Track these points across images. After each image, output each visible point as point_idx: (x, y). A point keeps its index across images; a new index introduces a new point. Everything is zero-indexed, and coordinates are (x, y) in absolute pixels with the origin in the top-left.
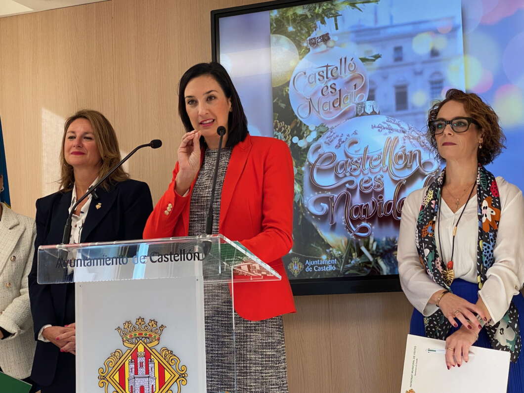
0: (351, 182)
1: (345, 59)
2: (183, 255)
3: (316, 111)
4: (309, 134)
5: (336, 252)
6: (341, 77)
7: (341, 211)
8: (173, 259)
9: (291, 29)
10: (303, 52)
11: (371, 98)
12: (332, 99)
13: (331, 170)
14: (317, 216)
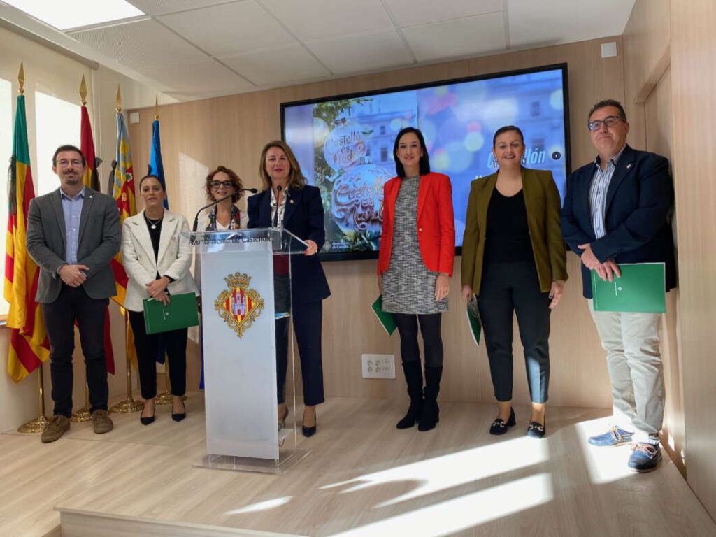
0: (357, 201)
1: (354, 132)
3: (338, 161)
4: (334, 174)
5: (349, 239)
6: (352, 143)
7: (352, 215)
9: (324, 115)
10: (331, 128)
11: (368, 154)
12: (346, 155)
13: (347, 193)
14: (339, 219)
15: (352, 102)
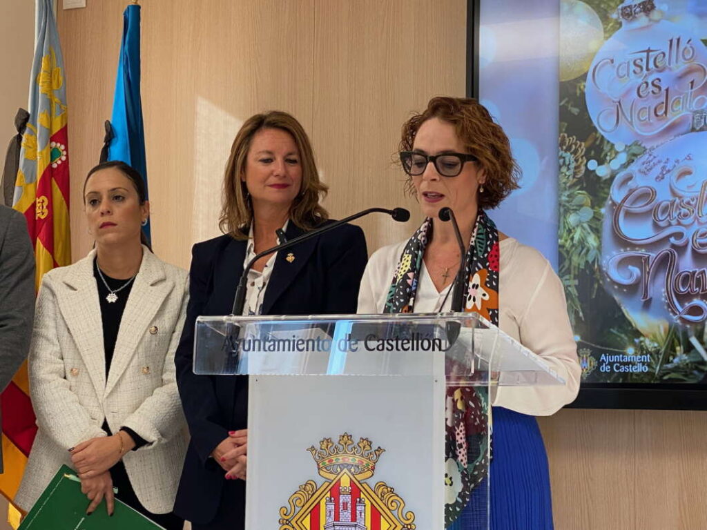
0: (679, 235)
1: (679, 40)
2: (415, 342)
3: (627, 120)
4: (614, 158)
5: (649, 344)
6: (670, 69)
8: (400, 347)
10: (611, 27)
12: (654, 102)
13: (647, 214)
14: (621, 286)
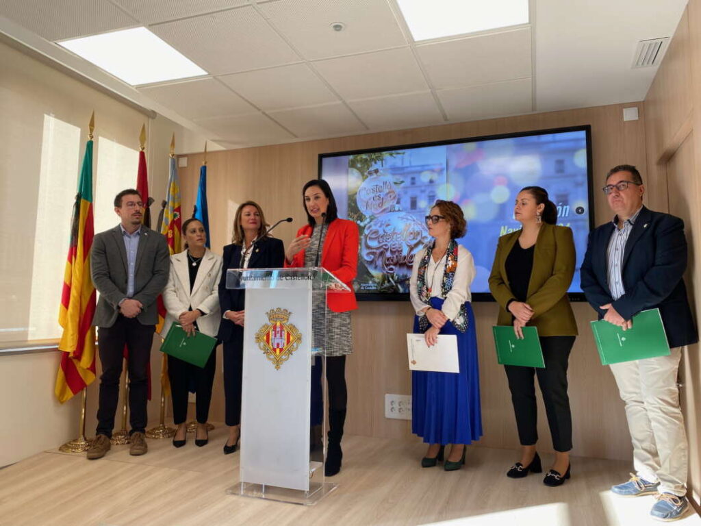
0: (386, 245)
1: (386, 182)
2: (302, 277)
3: (370, 208)
4: (365, 220)
5: (377, 280)
6: (384, 192)
7: (380, 259)
8: (297, 279)
9: (359, 165)
10: (364, 178)
11: (398, 203)
12: (378, 202)
13: (376, 238)
14: (368, 262)
15: (386, 155)
